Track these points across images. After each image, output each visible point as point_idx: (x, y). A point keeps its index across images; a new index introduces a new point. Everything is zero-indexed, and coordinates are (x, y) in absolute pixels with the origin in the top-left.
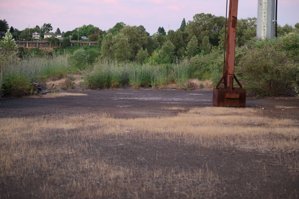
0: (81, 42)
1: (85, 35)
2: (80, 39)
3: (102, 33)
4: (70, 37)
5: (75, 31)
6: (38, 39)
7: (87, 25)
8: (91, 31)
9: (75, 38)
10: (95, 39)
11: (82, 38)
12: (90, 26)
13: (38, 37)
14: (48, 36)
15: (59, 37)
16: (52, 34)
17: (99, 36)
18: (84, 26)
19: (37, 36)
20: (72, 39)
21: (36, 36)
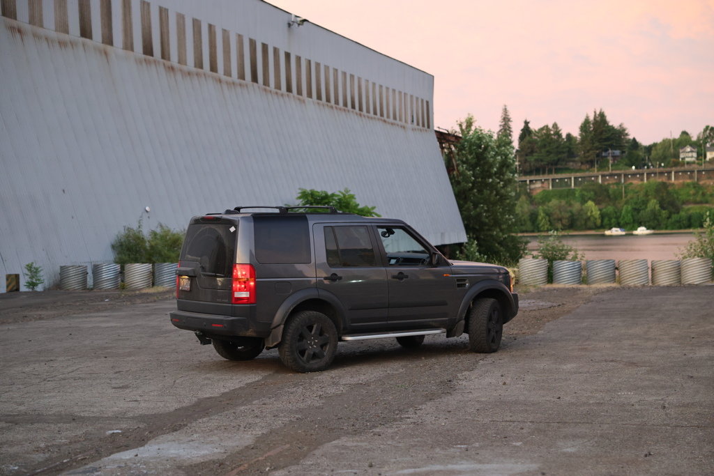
6: (694, 163)
13: (692, 157)
19: (690, 154)
21: (688, 155)
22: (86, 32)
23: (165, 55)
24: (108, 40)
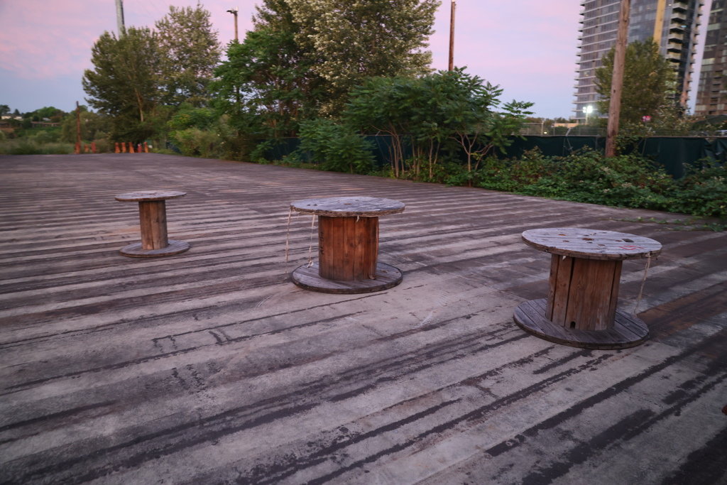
0: (43, 123)
1: (47, 116)
2: (42, 120)
3: (64, 115)
4: (31, 118)
5: (36, 112)
7: (48, 107)
8: (53, 113)
9: (36, 119)
10: (57, 120)
11: (44, 119)
12: (52, 108)
14: (7, 118)
15: (18, 118)
16: (10, 115)
17: (62, 118)
18: (45, 108)
20: (34, 121)
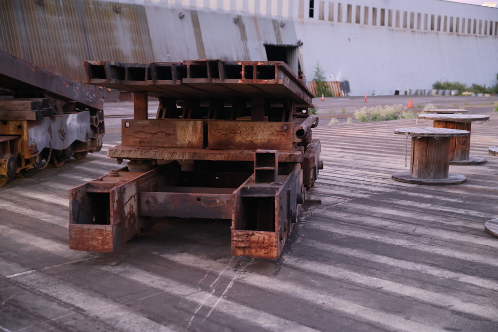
22: (432, 28)
23: (457, 31)
24: (439, 29)
